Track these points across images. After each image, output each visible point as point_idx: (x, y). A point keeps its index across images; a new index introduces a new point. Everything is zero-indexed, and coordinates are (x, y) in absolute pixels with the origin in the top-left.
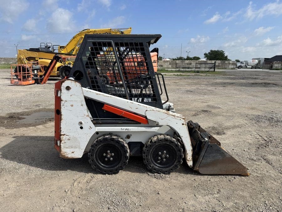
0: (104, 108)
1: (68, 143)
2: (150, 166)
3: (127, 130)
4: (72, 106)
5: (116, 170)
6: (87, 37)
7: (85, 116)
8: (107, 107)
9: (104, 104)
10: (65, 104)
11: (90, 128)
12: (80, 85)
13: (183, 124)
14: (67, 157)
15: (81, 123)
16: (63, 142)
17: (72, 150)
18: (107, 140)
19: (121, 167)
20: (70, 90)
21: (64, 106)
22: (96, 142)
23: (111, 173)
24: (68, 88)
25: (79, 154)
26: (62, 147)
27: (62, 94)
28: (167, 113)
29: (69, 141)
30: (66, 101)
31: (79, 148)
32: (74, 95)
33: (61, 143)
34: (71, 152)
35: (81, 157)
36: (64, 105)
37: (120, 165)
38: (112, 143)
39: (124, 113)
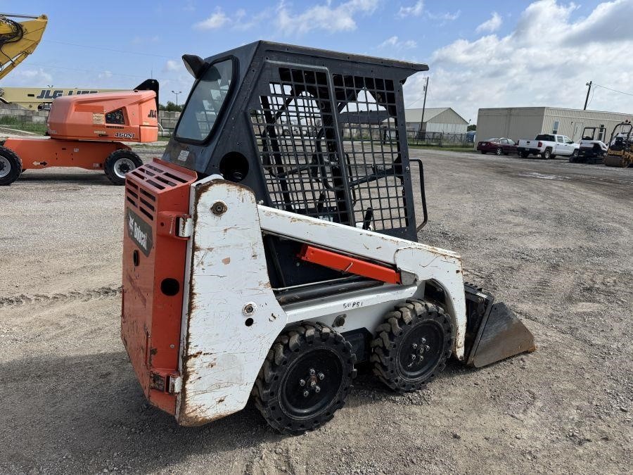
0: (309, 257)
1: (210, 377)
2: (397, 381)
3: (355, 306)
4: (227, 261)
5: (328, 414)
6: (267, 51)
7: (262, 287)
8: (313, 252)
9: (307, 245)
10: (205, 261)
11: (272, 318)
12: (253, 197)
13: (458, 272)
14: (204, 420)
15: (250, 309)
16: (192, 378)
17: (219, 394)
18: (311, 342)
19: (339, 402)
20: (224, 216)
21: (202, 267)
22: (284, 353)
23: (316, 425)
24: (218, 209)
25: (237, 400)
26: (190, 393)
27: (197, 229)
28: (434, 251)
29: (211, 371)
30: (210, 249)
31: (240, 381)
32: (235, 227)
33: (188, 382)
34: (214, 402)
35: (241, 406)
36: (202, 263)
37: (336, 399)
38: (324, 346)
39: (354, 263)
